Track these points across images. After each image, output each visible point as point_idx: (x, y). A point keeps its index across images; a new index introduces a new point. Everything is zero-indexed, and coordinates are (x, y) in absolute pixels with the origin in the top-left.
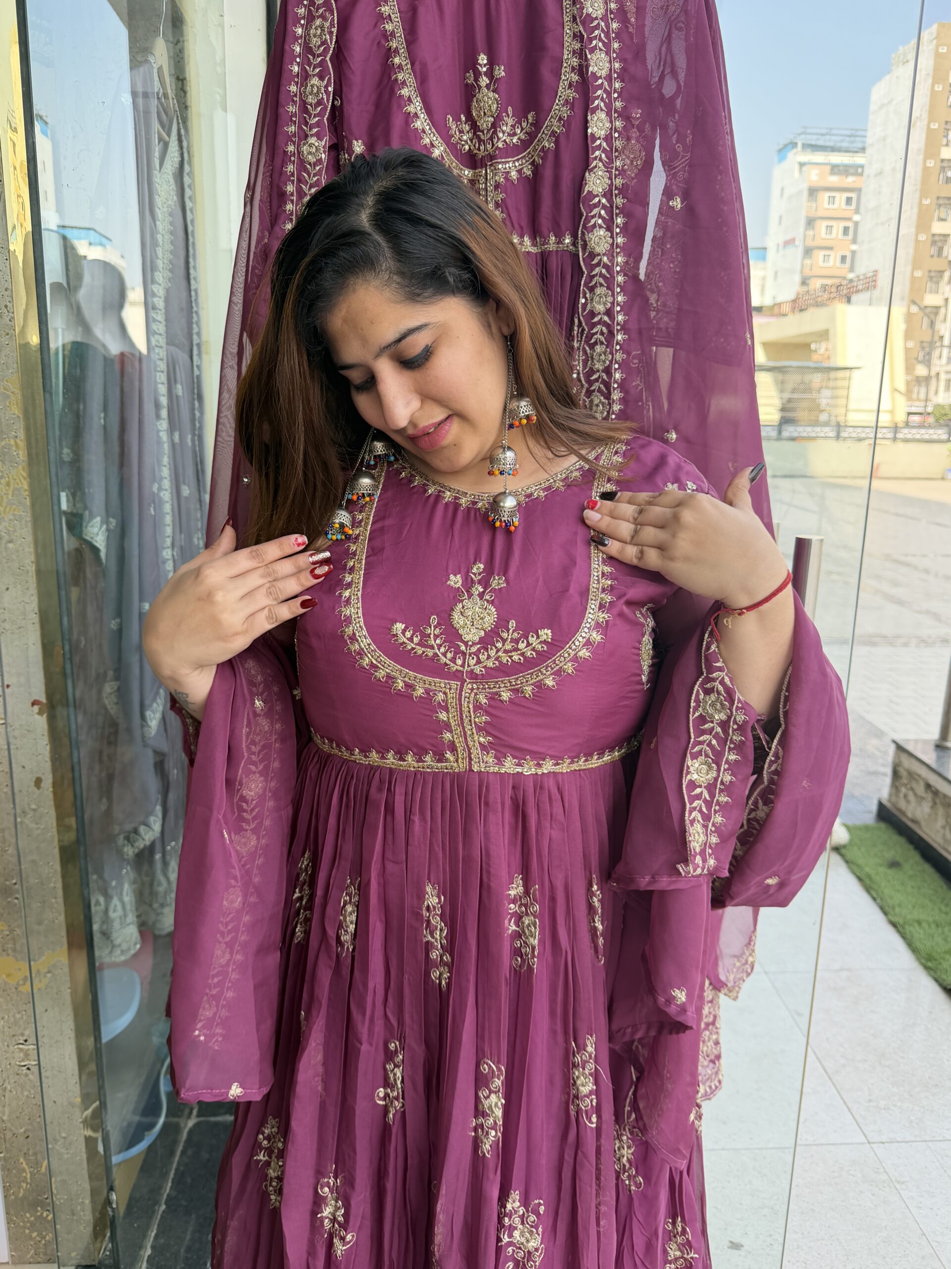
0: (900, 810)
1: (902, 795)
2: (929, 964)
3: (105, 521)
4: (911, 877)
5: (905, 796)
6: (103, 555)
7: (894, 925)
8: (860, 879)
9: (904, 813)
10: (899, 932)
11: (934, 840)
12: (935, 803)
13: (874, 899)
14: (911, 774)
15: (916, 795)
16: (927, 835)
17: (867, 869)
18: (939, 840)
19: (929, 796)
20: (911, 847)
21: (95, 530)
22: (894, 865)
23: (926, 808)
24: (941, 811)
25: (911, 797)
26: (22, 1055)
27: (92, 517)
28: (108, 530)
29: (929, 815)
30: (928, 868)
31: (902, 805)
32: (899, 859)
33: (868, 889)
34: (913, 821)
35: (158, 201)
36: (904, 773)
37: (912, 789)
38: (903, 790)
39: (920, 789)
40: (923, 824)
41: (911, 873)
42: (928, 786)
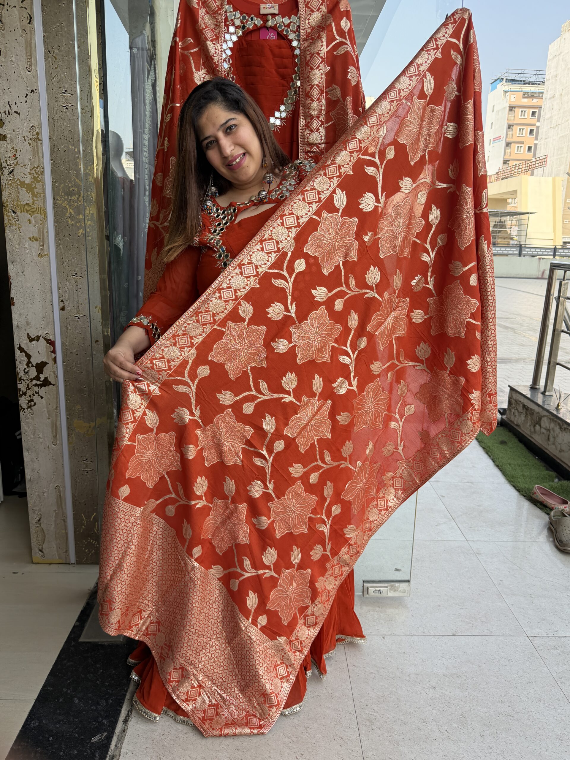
0: (511, 421)
1: (512, 413)
2: (512, 480)
3: (123, 237)
4: (511, 448)
5: (514, 413)
6: (122, 252)
7: (497, 466)
8: (484, 448)
9: (513, 422)
10: (499, 469)
11: (526, 433)
12: (527, 414)
13: (490, 456)
14: (516, 401)
15: (518, 412)
16: (523, 431)
17: (488, 444)
18: (528, 433)
19: (525, 410)
20: (514, 437)
21: (119, 240)
22: (503, 443)
23: (523, 417)
24: (529, 417)
25: (517, 414)
26: (85, 466)
27: (118, 235)
28: (124, 242)
29: (524, 421)
30: (521, 445)
31: (512, 418)
32: (506, 441)
33: (487, 453)
34: (517, 425)
35: (147, 97)
36: (513, 402)
37: (517, 409)
38: (513, 410)
39: (520, 409)
40: (521, 426)
41: (511, 446)
42: (524, 406)
